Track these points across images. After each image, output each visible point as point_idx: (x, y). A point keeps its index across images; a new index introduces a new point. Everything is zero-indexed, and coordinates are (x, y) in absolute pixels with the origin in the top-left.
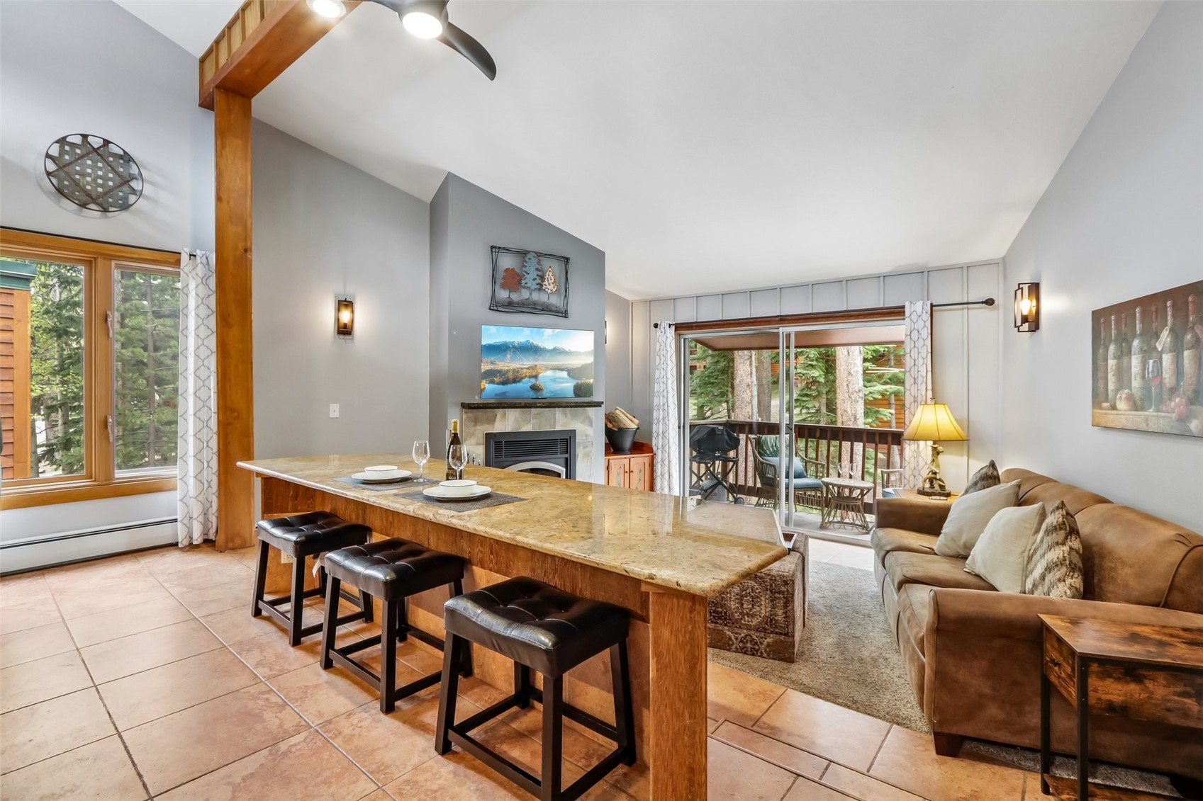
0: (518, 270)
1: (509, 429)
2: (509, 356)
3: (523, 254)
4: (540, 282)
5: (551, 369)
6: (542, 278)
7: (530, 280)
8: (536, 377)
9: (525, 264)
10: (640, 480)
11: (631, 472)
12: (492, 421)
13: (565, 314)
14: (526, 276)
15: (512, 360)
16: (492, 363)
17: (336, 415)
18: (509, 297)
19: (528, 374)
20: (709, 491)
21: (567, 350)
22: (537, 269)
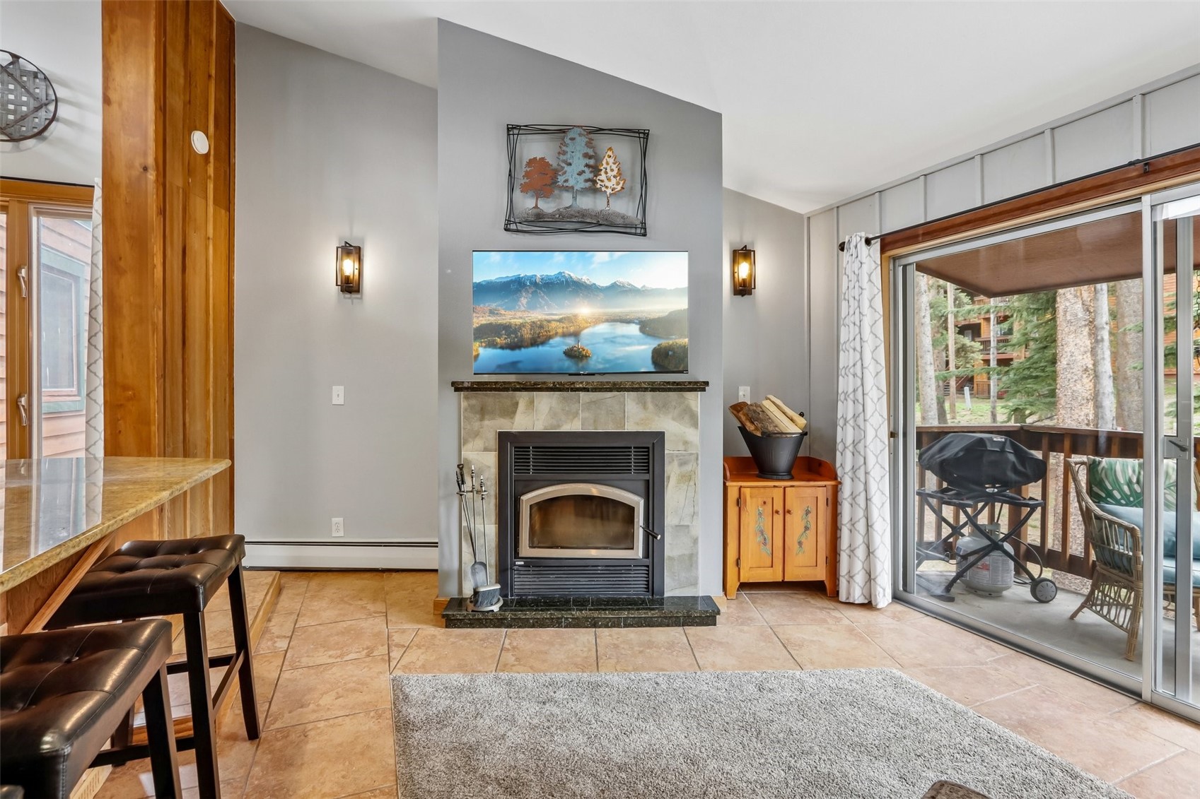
0: (551, 160)
1: (539, 427)
2: (524, 301)
3: (560, 132)
4: (591, 176)
5: (607, 321)
6: (596, 170)
7: (574, 175)
8: (576, 335)
9: (564, 148)
10: (807, 528)
11: (786, 512)
12: (511, 412)
13: (638, 229)
14: (567, 168)
15: (531, 307)
16: (492, 312)
17: (340, 401)
18: (536, 207)
19: (560, 331)
20: (971, 559)
21: (639, 286)
22: (586, 156)
